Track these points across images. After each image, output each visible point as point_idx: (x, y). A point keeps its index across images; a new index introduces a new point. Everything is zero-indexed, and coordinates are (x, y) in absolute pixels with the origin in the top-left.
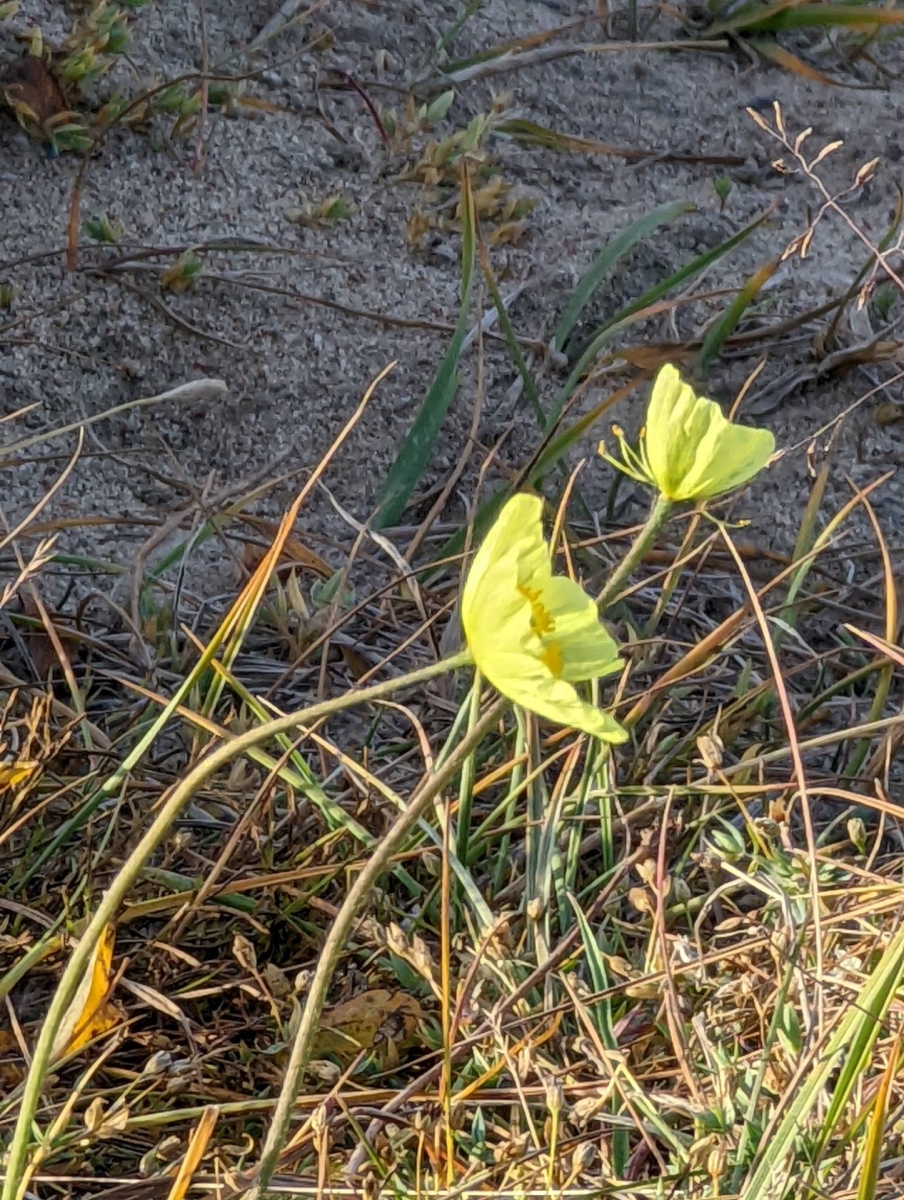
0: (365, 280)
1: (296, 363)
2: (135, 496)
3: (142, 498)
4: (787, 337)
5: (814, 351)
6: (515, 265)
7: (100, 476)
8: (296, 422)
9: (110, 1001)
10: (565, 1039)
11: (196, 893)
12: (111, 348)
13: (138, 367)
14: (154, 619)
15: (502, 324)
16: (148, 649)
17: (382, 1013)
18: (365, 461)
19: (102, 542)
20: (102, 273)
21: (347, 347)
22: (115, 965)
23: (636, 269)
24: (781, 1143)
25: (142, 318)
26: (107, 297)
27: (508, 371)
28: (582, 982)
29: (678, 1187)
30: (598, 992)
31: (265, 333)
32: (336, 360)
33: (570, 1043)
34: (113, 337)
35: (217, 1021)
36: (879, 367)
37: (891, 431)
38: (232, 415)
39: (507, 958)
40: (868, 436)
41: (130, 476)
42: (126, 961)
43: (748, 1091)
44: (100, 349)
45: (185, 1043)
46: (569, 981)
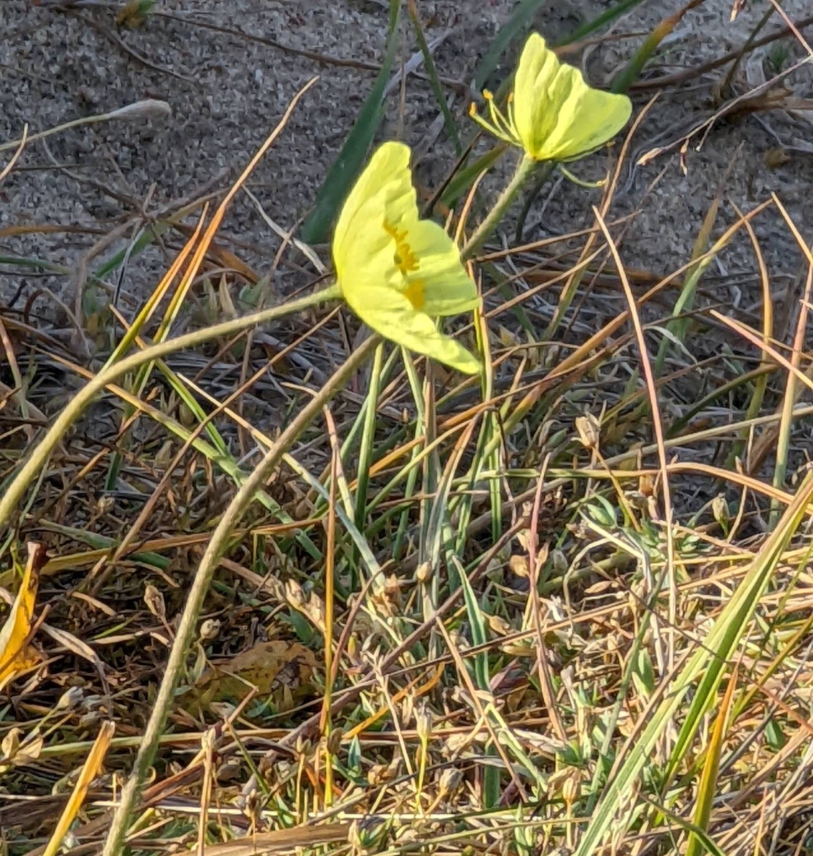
0: (304, 23)
1: (239, 95)
2: (87, 210)
3: (92, 211)
4: (688, 85)
5: (712, 99)
6: (443, 14)
7: (54, 190)
8: (235, 148)
9: (31, 643)
10: (446, 689)
11: (114, 550)
12: (69, 77)
13: (93, 94)
14: (95, 315)
15: (427, 66)
16: (87, 342)
17: (279, 662)
18: (296, 185)
19: (53, 249)
20: (63, 8)
21: (285, 83)
22: (38, 611)
23: (552, 19)
24: (629, 771)
25: (99, 50)
26: (66, 30)
27: (431, 108)
28: (464, 639)
29: (536, 813)
30: (476, 646)
31: (210, 68)
32: (274, 93)
33: (450, 693)
34: (71, 67)
35: (128, 666)
36: (772, 116)
37: (780, 172)
38: (177, 140)
39: (396, 615)
40: (758, 176)
41: (83, 191)
42: (47, 607)
43: (603, 729)
44: (59, 77)
45: (99, 684)
46: (451, 639)
